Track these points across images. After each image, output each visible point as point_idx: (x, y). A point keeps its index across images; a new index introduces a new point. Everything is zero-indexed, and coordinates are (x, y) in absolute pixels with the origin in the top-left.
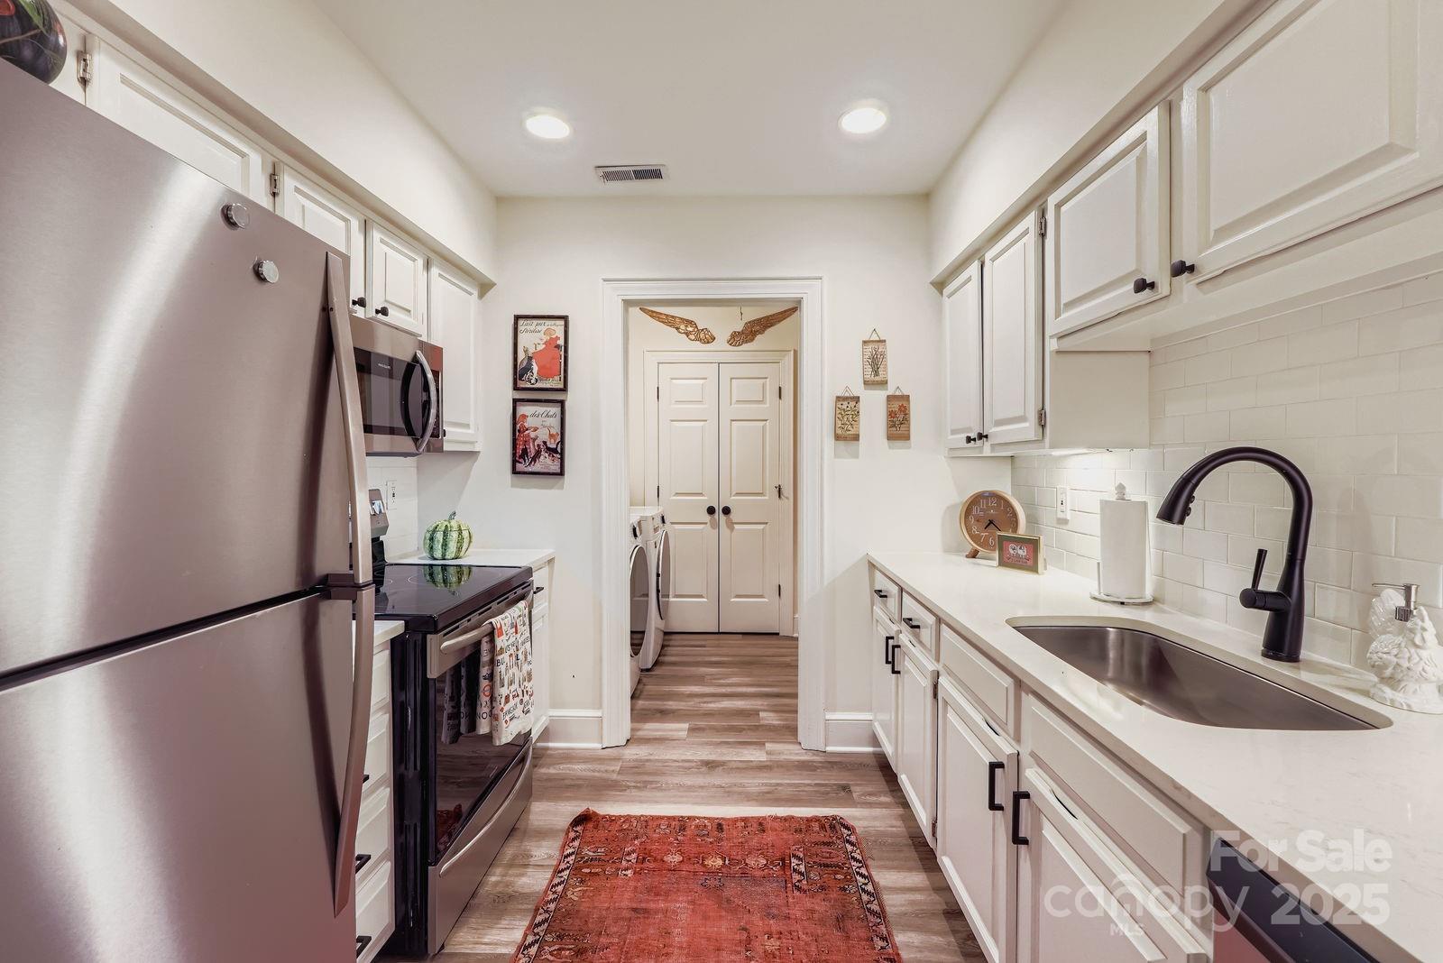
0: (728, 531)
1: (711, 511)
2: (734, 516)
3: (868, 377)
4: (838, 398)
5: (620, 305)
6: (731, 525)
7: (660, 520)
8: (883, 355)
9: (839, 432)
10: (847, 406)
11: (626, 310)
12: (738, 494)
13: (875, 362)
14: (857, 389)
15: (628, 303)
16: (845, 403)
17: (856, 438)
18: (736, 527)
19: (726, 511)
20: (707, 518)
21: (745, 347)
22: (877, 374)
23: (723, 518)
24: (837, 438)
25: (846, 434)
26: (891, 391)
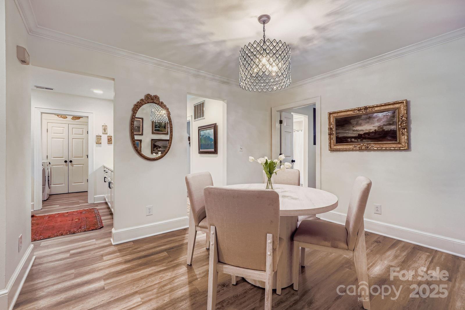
0: (71, 167)
1: (66, 162)
2: (73, 163)
3: (103, 132)
4: (97, 136)
5: (40, 113)
6: (72, 165)
7: (49, 163)
8: (107, 128)
9: (97, 142)
10: (99, 137)
11: (42, 114)
12: (74, 157)
13: (105, 130)
14: (101, 134)
15: (42, 113)
16: (98, 137)
17: (101, 143)
18: (74, 165)
19: (71, 161)
20: (65, 163)
21: (77, 120)
22: (105, 132)
23: (70, 163)
24: (96, 143)
25: (99, 143)
26: (108, 135)
